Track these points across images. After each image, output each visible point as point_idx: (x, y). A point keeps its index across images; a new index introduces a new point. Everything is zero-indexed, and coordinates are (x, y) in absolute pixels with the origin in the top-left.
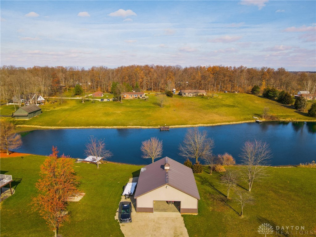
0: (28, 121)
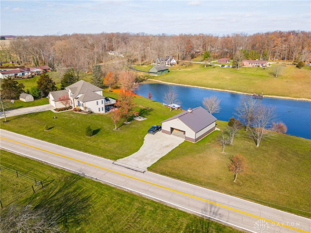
0: (157, 77)
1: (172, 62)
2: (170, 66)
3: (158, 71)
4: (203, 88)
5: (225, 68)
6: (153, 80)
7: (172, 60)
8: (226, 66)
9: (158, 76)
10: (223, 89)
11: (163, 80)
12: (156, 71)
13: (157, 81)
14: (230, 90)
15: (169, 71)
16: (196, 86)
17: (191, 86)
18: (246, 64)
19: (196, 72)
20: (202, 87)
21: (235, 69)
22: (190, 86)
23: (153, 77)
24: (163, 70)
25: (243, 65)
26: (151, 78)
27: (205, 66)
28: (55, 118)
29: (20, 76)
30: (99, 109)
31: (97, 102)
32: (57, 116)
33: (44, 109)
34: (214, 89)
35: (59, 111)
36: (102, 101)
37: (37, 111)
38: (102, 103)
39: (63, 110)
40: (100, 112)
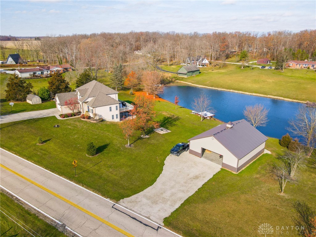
0: (186, 78)
1: (204, 62)
2: (202, 67)
3: (188, 72)
4: (241, 92)
5: (266, 70)
6: (182, 82)
7: (204, 60)
8: (267, 68)
9: (188, 78)
10: (266, 94)
11: (193, 82)
12: (186, 72)
13: (187, 83)
14: (275, 96)
15: (200, 73)
16: (231, 90)
17: (226, 90)
18: (293, 65)
19: (231, 73)
20: (239, 92)
21: (279, 70)
22: (224, 90)
23: (182, 79)
24: (193, 70)
25: (289, 66)
26: (180, 80)
27: (242, 68)
28: (56, 126)
29: (39, 75)
30: (113, 116)
31: (110, 108)
32: (59, 124)
33: (49, 114)
34: (254, 94)
35: (64, 117)
36: (117, 107)
37: (40, 116)
38: (117, 109)
39: (69, 117)
40: (113, 120)
